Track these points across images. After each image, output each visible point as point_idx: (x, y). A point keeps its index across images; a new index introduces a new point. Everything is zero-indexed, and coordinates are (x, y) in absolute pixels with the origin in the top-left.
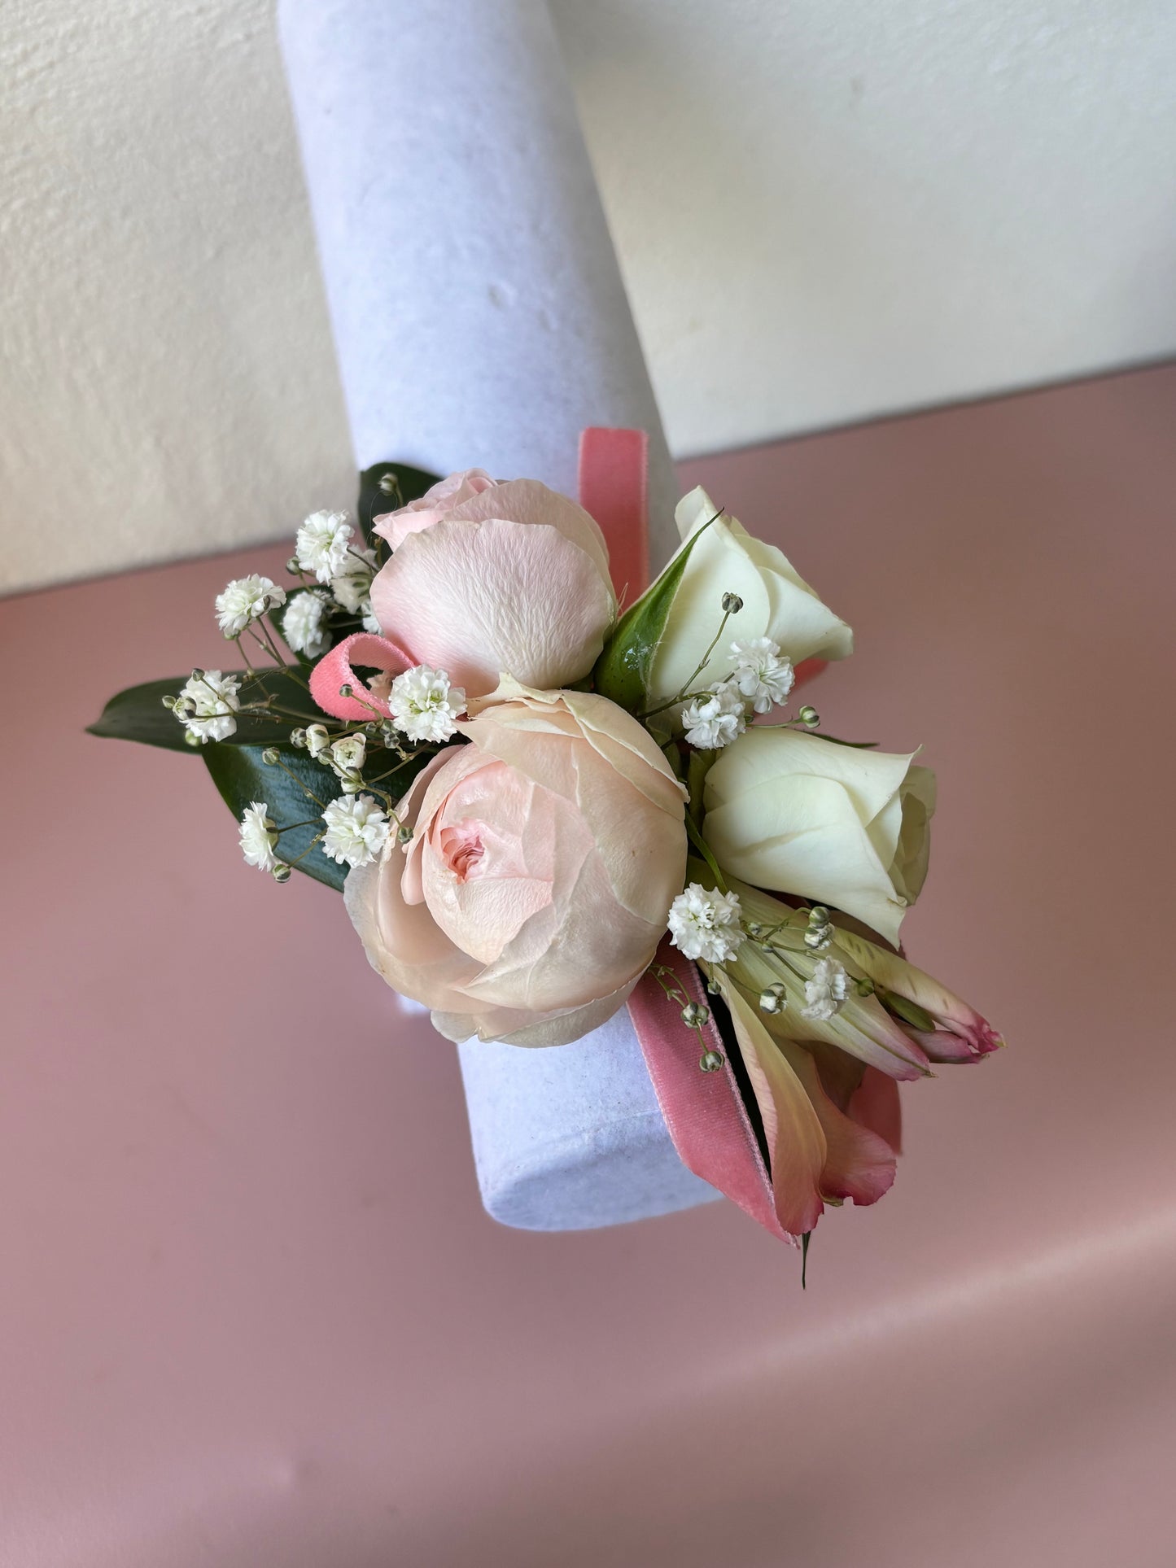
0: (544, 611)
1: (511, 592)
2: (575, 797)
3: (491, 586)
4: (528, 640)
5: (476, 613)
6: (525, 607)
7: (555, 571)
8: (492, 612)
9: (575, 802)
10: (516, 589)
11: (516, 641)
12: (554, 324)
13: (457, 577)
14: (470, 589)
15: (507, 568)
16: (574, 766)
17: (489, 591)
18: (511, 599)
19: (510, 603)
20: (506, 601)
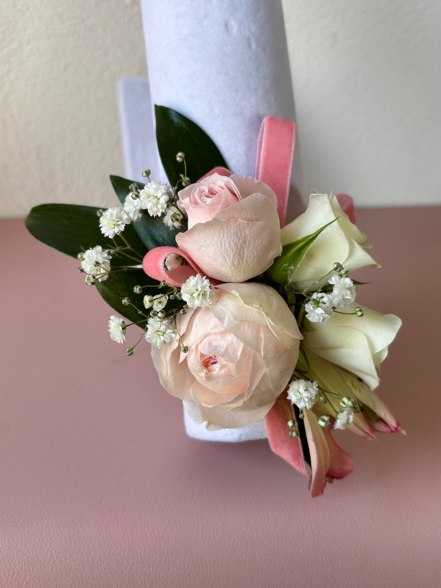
0: (254, 255)
1: (241, 247)
2: (261, 351)
3: (233, 245)
4: (244, 267)
5: (224, 255)
6: (246, 254)
7: (261, 238)
8: (231, 256)
9: (261, 353)
10: (243, 246)
11: (239, 267)
12: (254, 46)
13: (218, 239)
14: (223, 246)
15: (241, 237)
16: (261, 336)
17: (231, 247)
18: (240, 251)
19: (240, 253)
20: (238, 252)
